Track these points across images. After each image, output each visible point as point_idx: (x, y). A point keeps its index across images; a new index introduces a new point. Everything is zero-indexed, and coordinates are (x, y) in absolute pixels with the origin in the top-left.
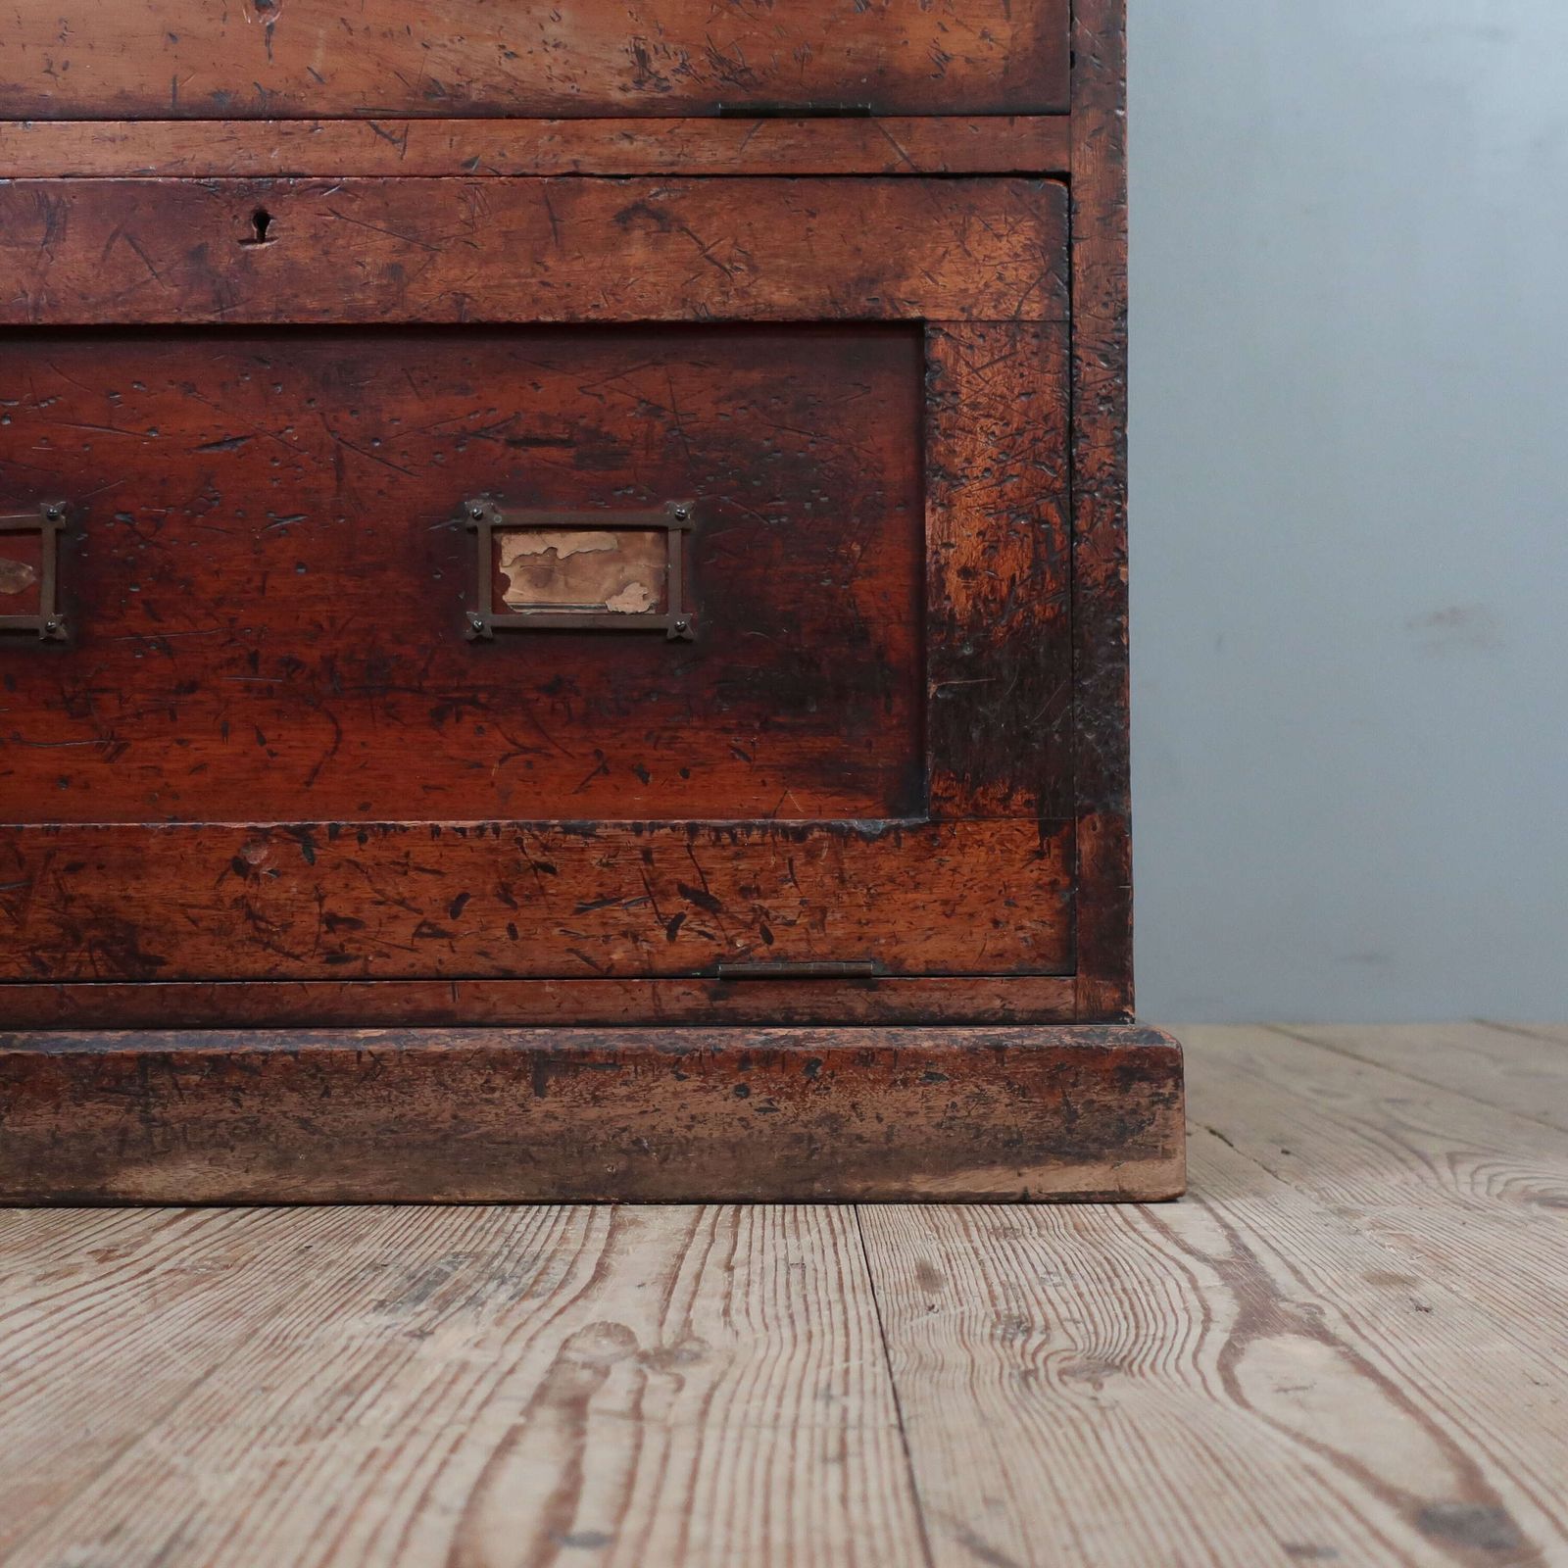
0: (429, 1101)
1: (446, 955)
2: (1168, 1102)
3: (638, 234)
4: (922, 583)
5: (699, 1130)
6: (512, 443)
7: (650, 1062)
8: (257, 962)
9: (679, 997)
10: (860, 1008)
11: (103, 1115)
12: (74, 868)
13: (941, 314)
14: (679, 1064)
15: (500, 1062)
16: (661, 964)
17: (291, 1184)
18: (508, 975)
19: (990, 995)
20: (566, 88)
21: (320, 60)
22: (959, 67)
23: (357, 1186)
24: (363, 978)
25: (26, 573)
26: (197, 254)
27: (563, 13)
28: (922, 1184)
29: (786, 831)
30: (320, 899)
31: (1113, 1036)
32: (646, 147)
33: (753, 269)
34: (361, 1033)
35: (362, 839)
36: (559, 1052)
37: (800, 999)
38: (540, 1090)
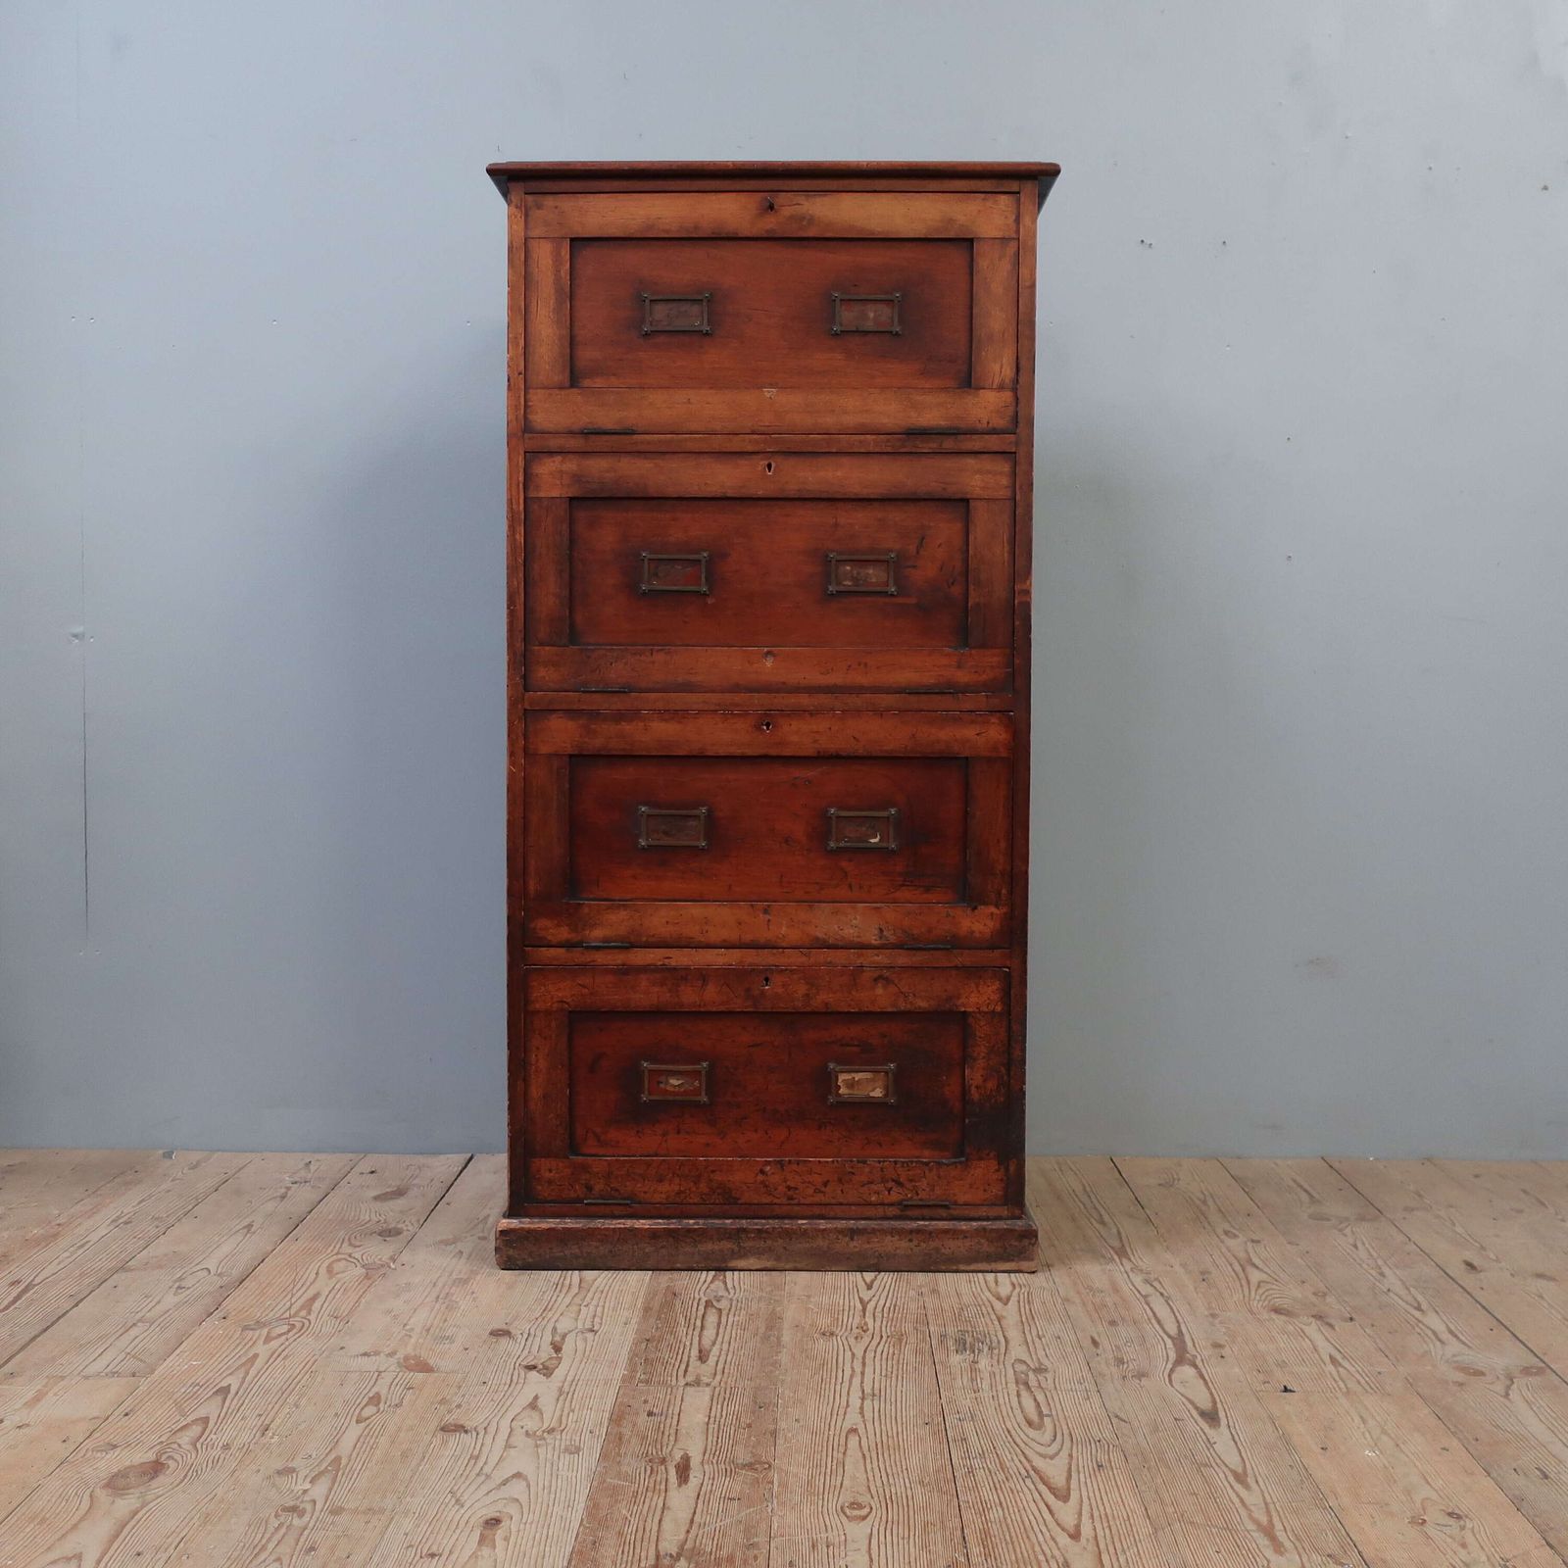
0: (821, 1243)
1: (823, 1198)
2: (1033, 1245)
3: (880, 985)
4: (964, 1091)
5: (898, 1251)
6: (842, 1045)
7: (884, 1232)
8: (766, 1200)
9: (891, 1211)
10: (944, 1215)
11: (726, 1245)
12: (713, 1171)
13: (971, 1010)
14: (892, 1232)
15: (841, 1231)
16: (886, 1202)
17: (781, 1265)
18: (841, 1204)
19: (983, 1211)
20: (859, 940)
21: (784, 930)
22: (977, 935)
23: (799, 1266)
24: (799, 1204)
25: (697, 1083)
26: (748, 990)
27: (858, 917)
28: (962, 1267)
29: (922, 1162)
30: (785, 1182)
31: (1019, 1224)
32: (881, 958)
33: (914, 995)
34: (800, 1222)
35: (798, 1164)
36: (857, 1228)
37: (926, 1212)
38: (852, 1239)
